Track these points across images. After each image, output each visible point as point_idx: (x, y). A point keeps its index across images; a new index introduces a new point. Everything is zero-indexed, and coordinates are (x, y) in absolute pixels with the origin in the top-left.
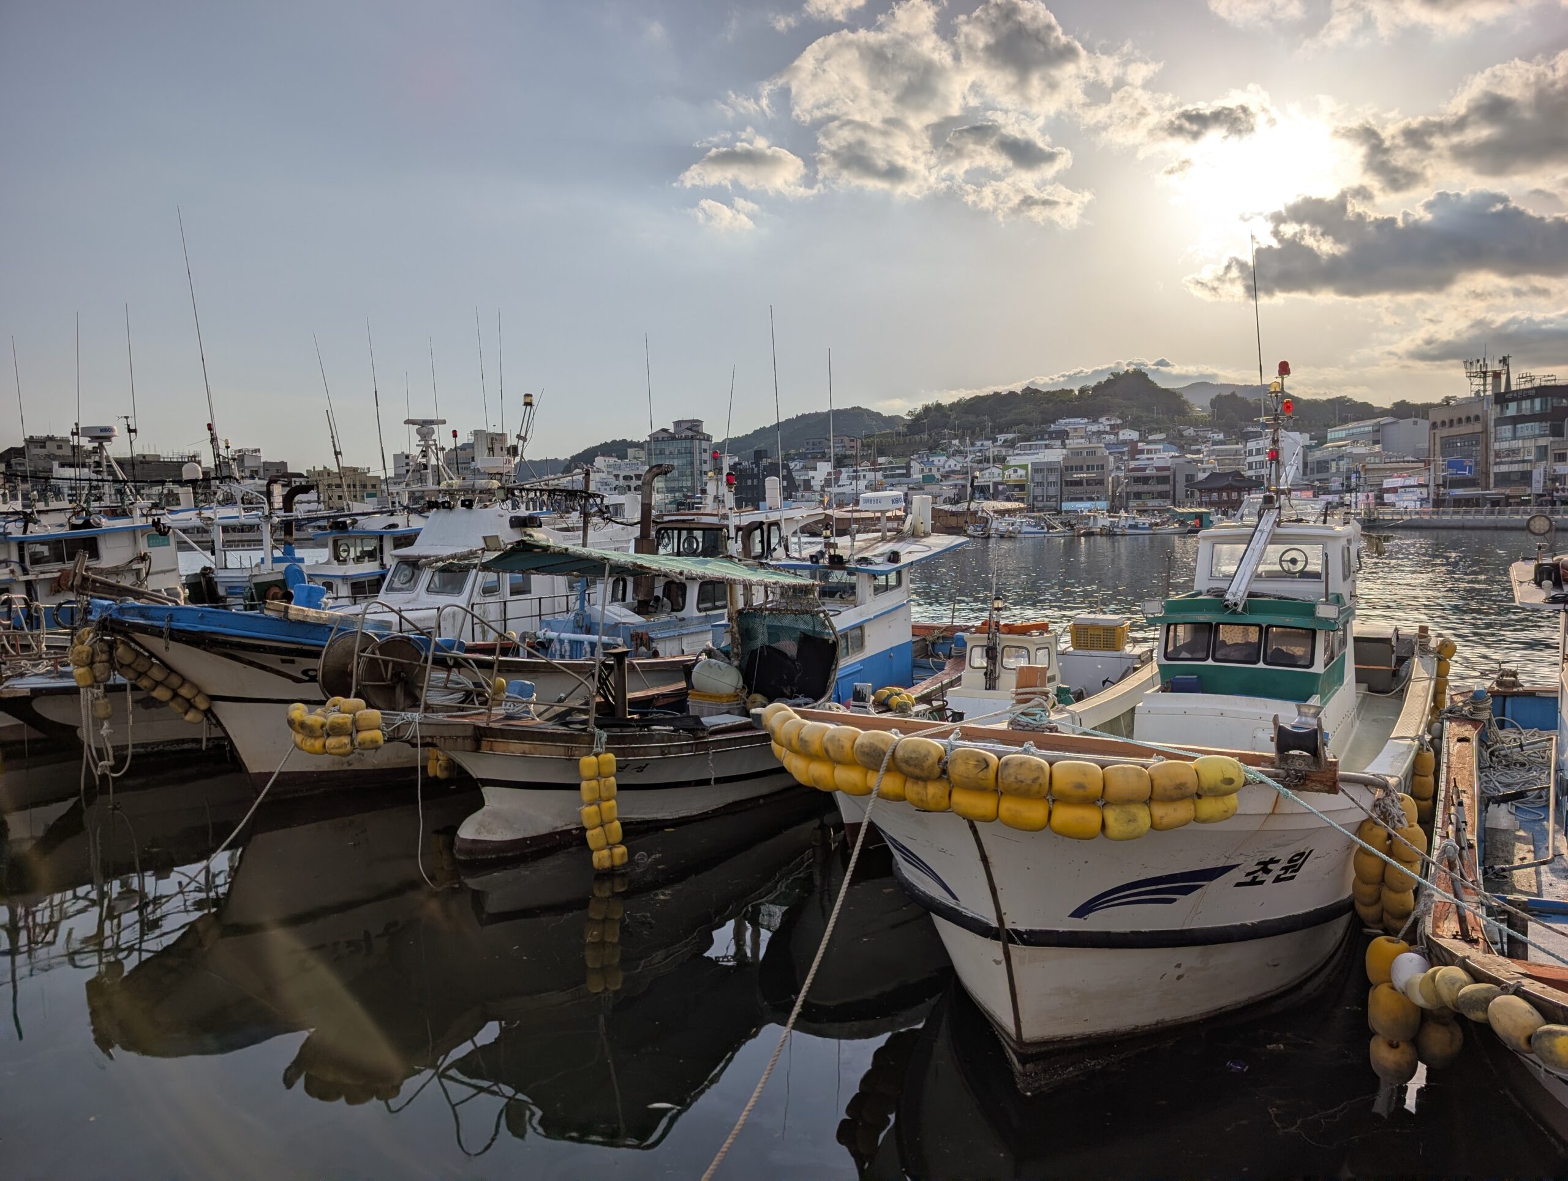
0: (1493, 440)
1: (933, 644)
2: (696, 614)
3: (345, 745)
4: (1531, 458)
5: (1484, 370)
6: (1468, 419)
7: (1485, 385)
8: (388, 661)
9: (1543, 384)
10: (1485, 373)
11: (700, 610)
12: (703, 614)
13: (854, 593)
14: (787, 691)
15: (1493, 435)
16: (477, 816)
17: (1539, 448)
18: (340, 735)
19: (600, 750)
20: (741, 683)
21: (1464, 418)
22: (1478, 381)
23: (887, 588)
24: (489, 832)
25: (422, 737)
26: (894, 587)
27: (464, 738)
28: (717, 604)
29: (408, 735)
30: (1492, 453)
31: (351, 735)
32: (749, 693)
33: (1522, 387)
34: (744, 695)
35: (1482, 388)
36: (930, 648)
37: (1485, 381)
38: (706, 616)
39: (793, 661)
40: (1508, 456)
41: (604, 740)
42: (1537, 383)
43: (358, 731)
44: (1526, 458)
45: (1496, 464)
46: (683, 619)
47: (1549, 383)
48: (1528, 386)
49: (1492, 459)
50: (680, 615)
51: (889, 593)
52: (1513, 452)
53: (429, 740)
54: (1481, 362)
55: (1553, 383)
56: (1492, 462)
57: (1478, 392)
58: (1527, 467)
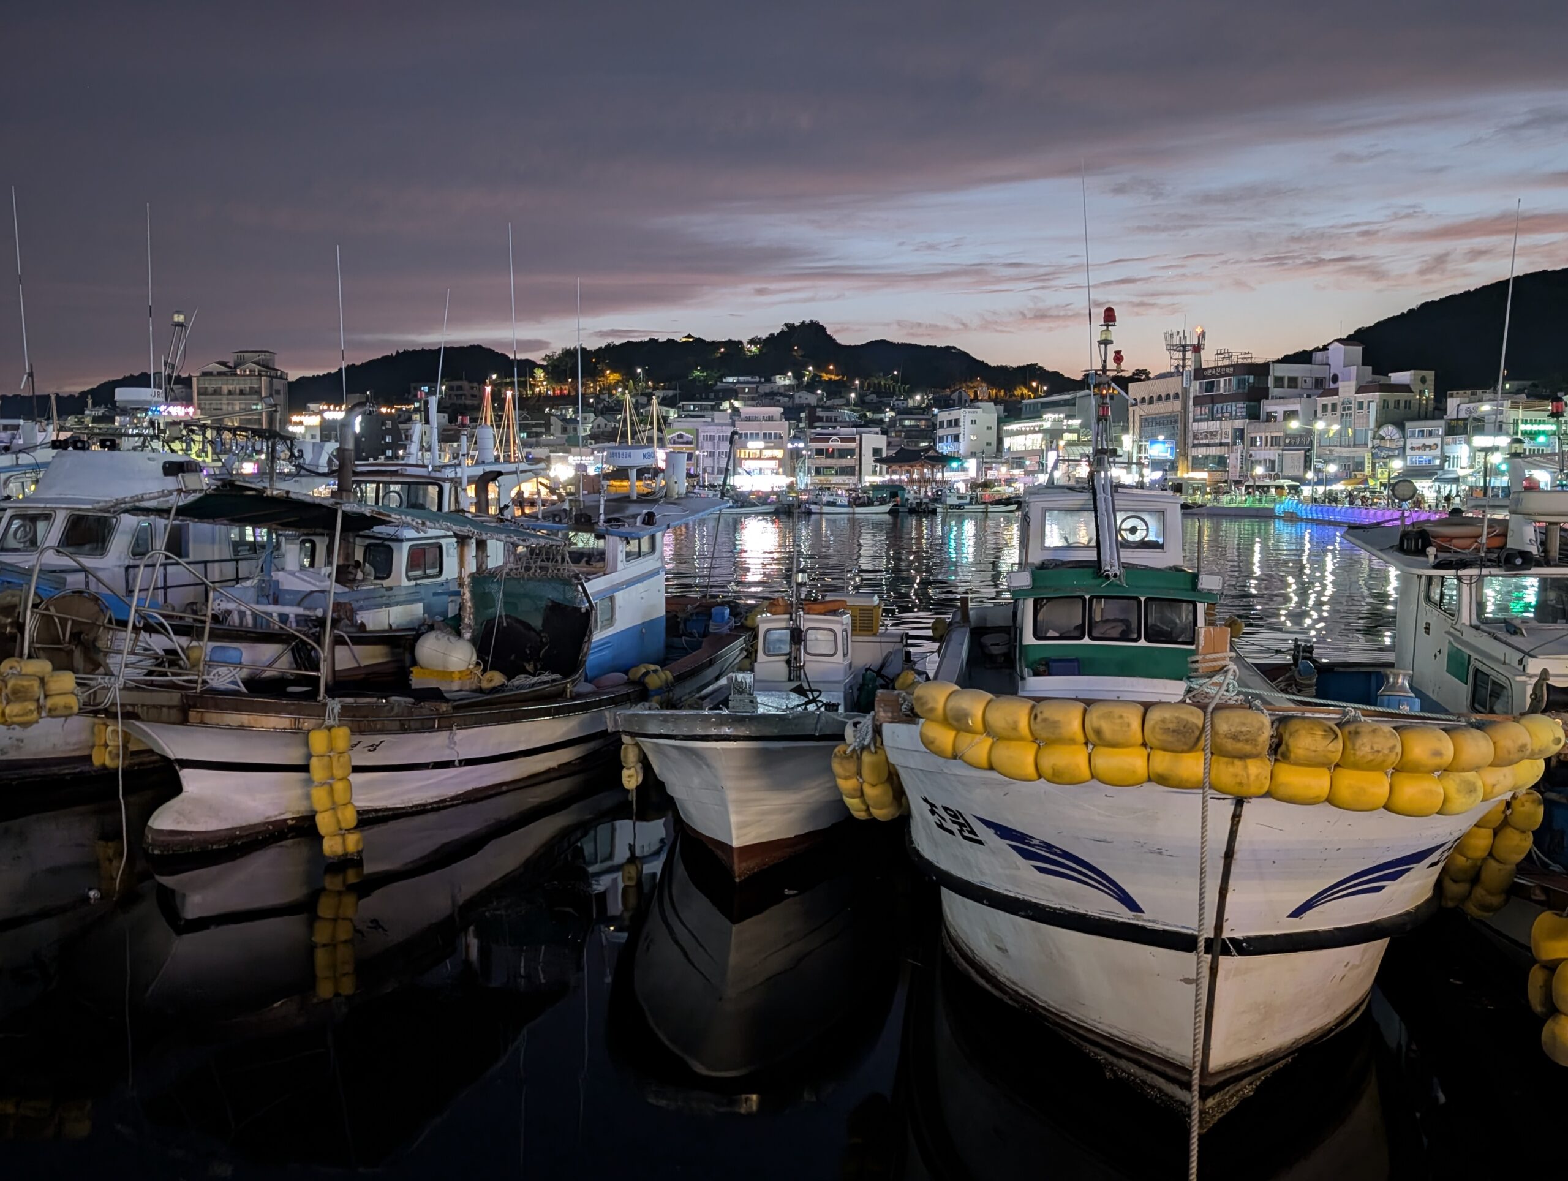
0: (1191, 420)
1: (686, 620)
2: (405, 582)
3: (31, 711)
4: (1229, 440)
5: (1183, 343)
6: (1168, 397)
7: (1184, 359)
8: (67, 620)
9: (1240, 361)
10: (1184, 346)
11: (409, 579)
12: (413, 583)
13: (603, 560)
14: (530, 668)
15: (1191, 415)
16: (174, 803)
17: (1236, 430)
18: (25, 700)
19: (331, 722)
20: (474, 658)
21: (1163, 396)
22: (1178, 355)
23: (639, 554)
24: (190, 822)
25: (122, 705)
26: (646, 554)
27: (170, 707)
28: (429, 572)
29: (107, 702)
30: (1191, 434)
31: (38, 700)
32: (484, 671)
33: (1220, 364)
34: (478, 672)
35: (1181, 363)
36: (682, 626)
37: (1184, 355)
38: (417, 585)
39: (538, 633)
40: (1206, 437)
41: (337, 710)
42: (1234, 360)
43: (46, 696)
44: (1224, 441)
45: (1194, 446)
46: (390, 589)
47: (1245, 361)
48: (1226, 363)
49: (1190, 440)
50: (386, 583)
51: (641, 560)
52: (1212, 434)
53: (129, 708)
54: (1181, 334)
55: (1249, 361)
56: (1190, 445)
57: (1177, 367)
58: (1223, 451)
